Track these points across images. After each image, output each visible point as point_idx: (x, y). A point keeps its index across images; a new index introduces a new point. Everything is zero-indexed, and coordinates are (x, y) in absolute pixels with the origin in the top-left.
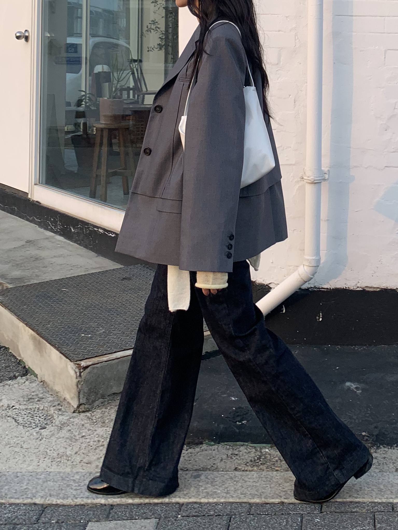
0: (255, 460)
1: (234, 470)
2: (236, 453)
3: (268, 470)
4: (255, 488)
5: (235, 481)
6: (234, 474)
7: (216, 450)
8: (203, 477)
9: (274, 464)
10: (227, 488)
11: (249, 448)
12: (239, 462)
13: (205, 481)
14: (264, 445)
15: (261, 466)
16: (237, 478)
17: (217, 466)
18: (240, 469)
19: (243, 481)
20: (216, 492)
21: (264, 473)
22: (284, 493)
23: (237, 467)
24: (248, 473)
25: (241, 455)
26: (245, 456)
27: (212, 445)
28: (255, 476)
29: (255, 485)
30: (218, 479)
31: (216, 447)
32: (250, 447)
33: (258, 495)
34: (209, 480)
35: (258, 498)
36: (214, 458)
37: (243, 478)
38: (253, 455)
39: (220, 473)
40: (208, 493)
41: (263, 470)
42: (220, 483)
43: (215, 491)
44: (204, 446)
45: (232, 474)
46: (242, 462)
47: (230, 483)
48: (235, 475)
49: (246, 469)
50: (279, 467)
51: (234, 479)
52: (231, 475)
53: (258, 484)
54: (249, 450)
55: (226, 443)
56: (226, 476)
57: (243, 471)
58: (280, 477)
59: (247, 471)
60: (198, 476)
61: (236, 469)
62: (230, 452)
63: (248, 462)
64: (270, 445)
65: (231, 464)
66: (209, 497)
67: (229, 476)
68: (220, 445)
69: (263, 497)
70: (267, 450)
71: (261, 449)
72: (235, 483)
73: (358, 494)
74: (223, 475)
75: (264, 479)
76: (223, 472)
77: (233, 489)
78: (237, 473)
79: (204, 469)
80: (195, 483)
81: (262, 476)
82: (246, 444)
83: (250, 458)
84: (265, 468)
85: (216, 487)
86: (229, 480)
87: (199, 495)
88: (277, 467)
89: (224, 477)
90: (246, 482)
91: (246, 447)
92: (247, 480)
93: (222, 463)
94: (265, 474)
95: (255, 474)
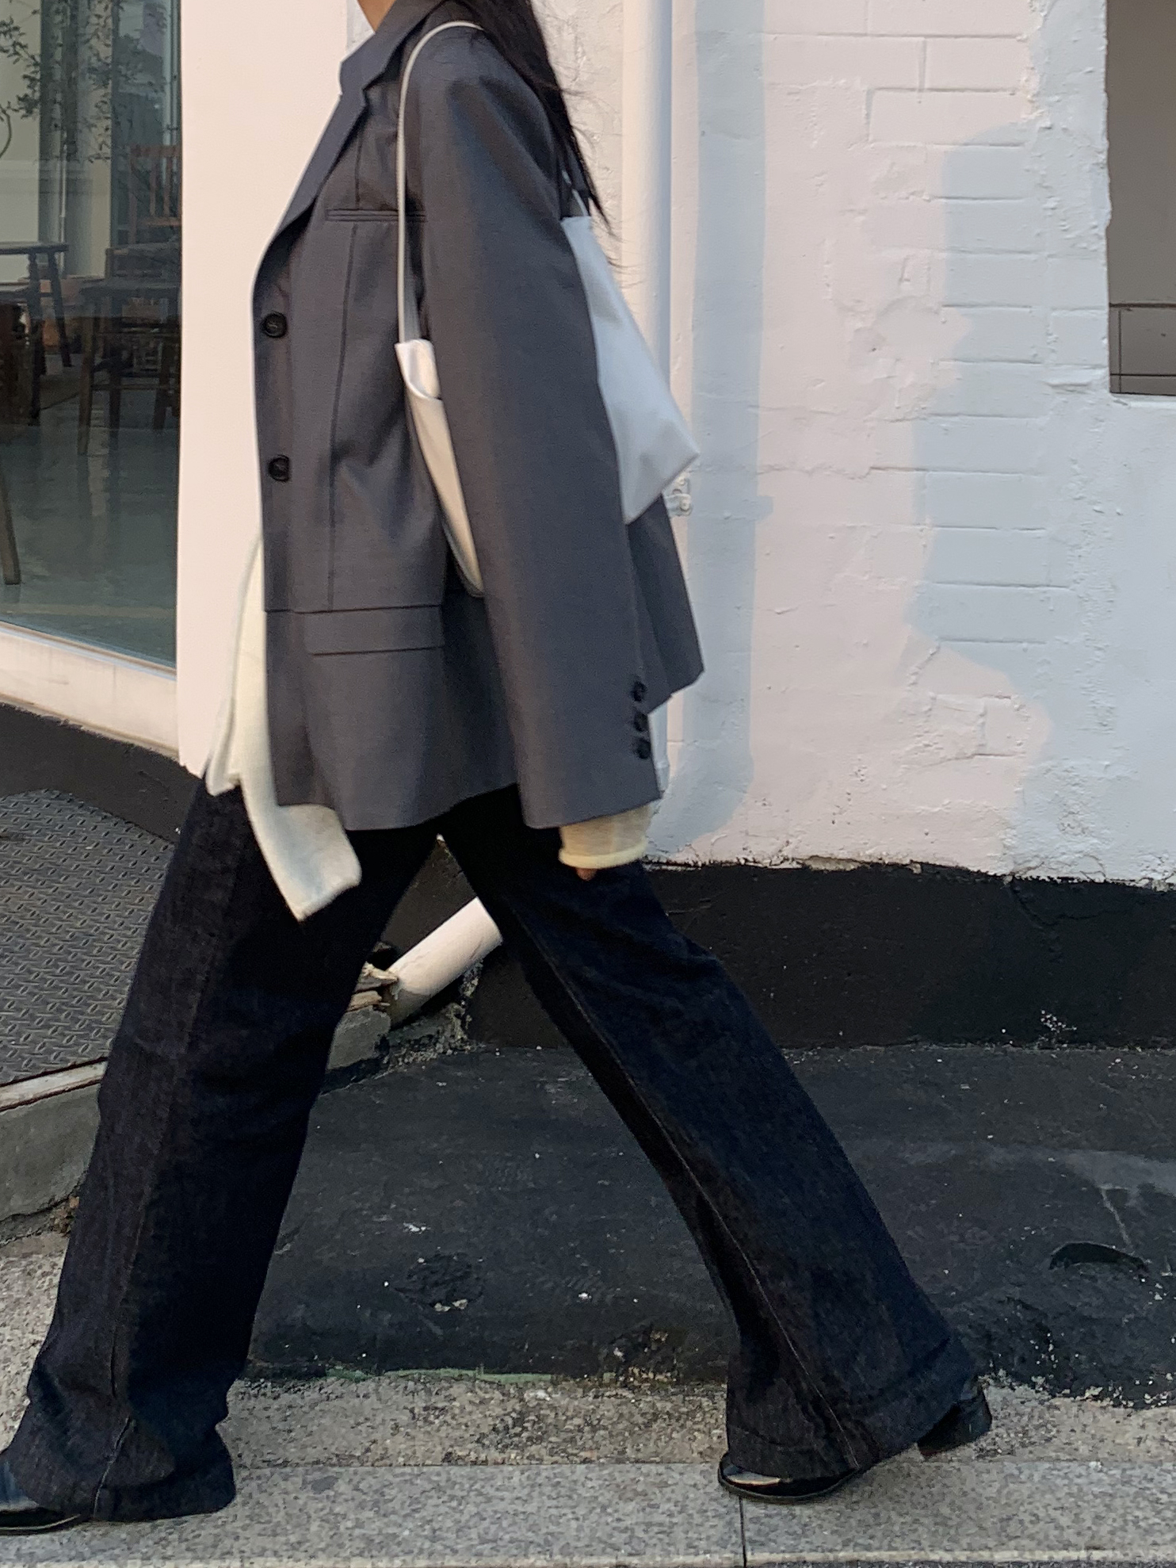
0: (507, 1428)
1: (443, 1461)
2: (440, 1405)
3: (556, 1458)
4: (526, 1520)
5: (452, 1498)
6: (444, 1477)
7: (373, 1397)
8: (342, 1486)
9: (572, 1440)
10: (431, 1521)
11: (481, 1388)
12: (457, 1434)
13: (353, 1499)
14: (530, 1377)
15: (533, 1449)
16: (457, 1487)
17: (386, 1449)
18: (460, 1458)
19: (480, 1499)
20: (395, 1536)
21: (546, 1470)
22: (625, 1536)
23: (450, 1450)
24: (489, 1469)
25: (457, 1411)
26: (470, 1413)
27: (357, 1381)
28: (516, 1480)
29: (521, 1509)
30: (394, 1492)
31: (371, 1385)
32: (483, 1385)
33: (539, 1545)
34: (364, 1497)
35: (539, 1552)
36: (368, 1424)
37: (477, 1486)
38: (499, 1411)
39: (398, 1471)
40: (369, 1540)
41: (541, 1460)
42: (403, 1503)
43: (391, 1530)
44: (332, 1384)
45: (438, 1474)
46: (467, 1436)
47: (437, 1506)
48: (448, 1480)
49: (483, 1457)
50: (591, 1449)
51: (449, 1492)
52: (435, 1478)
53: (531, 1508)
54: (481, 1393)
55: (401, 1373)
56: (419, 1481)
57: (474, 1463)
58: (601, 1482)
59: (485, 1463)
60: (326, 1484)
61: (448, 1458)
62: (419, 1404)
63: (483, 1436)
64: (549, 1377)
65: (428, 1443)
66: (374, 1553)
67: (430, 1481)
68: (385, 1382)
69: (556, 1549)
70: (541, 1394)
71: (521, 1391)
72: (454, 1504)
73: (872, 1537)
74: (408, 1477)
75: (547, 1490)
76: (407, 1470)
77: (449, 1523)
78: (454, 1470)
79: (343, 1459)
80: (320, 1505)
81: (539, 1480)
82: (470, 1373)
83: (490, 1421)
84: (544, 1452)
85: (393, 1517)
86: (433, 1493)
87: (341, 1546)
88: (583, 1449)
89: (412, 1484)
90: (489, 1500)
91: (470, 1384)
92: (492, 1492)
93: (400, 1438)
94: (550, 1473)
95: (517, 1473)
